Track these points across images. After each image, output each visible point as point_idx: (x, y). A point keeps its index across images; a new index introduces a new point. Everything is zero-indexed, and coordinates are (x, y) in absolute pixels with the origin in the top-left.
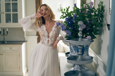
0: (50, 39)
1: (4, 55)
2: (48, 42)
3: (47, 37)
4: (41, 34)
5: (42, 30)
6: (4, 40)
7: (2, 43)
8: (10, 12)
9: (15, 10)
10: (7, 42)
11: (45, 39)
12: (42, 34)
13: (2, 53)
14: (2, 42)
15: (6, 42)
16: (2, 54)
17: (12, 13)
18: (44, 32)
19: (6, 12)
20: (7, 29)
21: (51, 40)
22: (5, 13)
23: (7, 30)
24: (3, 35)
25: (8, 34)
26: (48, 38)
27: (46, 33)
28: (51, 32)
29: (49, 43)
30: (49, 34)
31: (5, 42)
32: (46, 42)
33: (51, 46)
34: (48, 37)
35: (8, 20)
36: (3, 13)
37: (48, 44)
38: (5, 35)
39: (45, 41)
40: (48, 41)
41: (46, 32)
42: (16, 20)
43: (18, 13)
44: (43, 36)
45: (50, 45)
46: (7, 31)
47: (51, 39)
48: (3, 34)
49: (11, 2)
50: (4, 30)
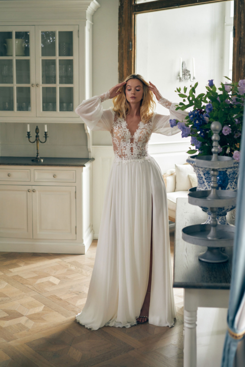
0: (134, 146)
1: (37, 192)
2: (132, 151)
3: (130, 141)
4: (118, 135)
5: (119, 128)
6: (38, 154)
7: (30, 162)
8: (55, 83)
9: (68, 77)
10: (45, 159)
11: (125, 145)
12: (120, 135)
13: (34, 187)
14: (33, 161)
15: (42, 160)
16: (34, 191)
17: (58, 86)
18: (123, 131)
19: (43, 83)
20: (46, 126)
21: (137, 147)
22: (41, 86)
23: (46, 131)
24: (34, 142)
25: (47, 138)
26: (131, 142)
27: (127, 133)
29: (133, 153)
31: (40, 161)
32: (128, 152)
33: (139, 158)
35: (48, 104)
36: (37, 85)
37: (132, 154)
38: (39, 143)
39: (125, 151)
40: (132, 149)
41: (127, 130)
42: (68, 103)
43: (75, 86)
46: (45, 132)
47: (137, 145)
48: (36, 140)
49: (57, 58)
50: (37, 130)
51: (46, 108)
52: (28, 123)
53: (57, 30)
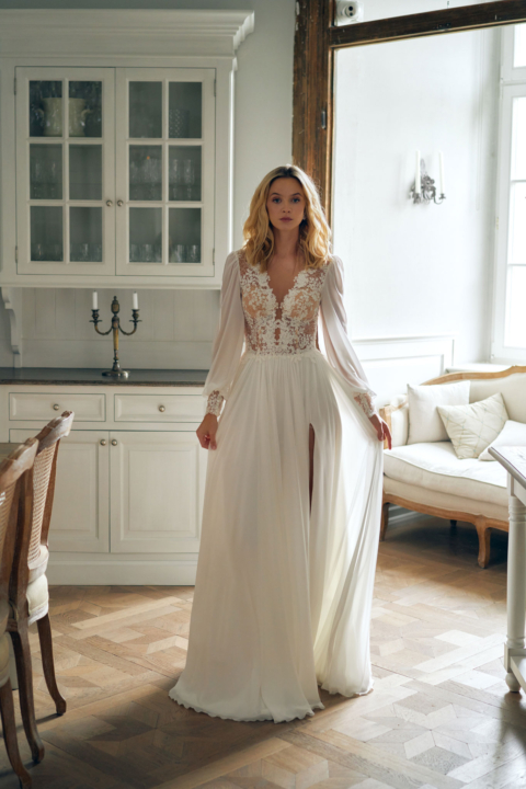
0: (283, 325)
1: (121, 446)
2: (277, 337)
3: (275, 315)
4: (250, 303)
5: (253, 287)
6: (115, 359)
7: (100, 378)
8: (159, 198)
9: (189, 187)
10: (131, 371)
11: (265, 324)
12: (255, 303)
13: (114, 435)
14: (104, 375)
15: (126, 374)
16: (113, 443)
17: (166, 205)
18: (259, 294)
19: (131, 199)
20: (135, 296)
21: (288, 329)
22: (128, 205)
23: (136, 307)
24: (107, 333)
25: (138, 324)
26: (276, 318)
27: (269, 297)
28: (292, 293)
29: (279, 341)
30: (280, 300)
31: (122, 375)
32: (268, 338)
33: (291, 351)
34: (279, 312)
35: (145, 247)
36: (119, 202)
37: (277, 344)
38: (120, 336)
39: (263, 336)
40: (277, 332)
41: (269, 291)
43: (206, 205)
44: (255, 312)
45: (285, 347)
46: (134, 311)
47: (288, 324)
48: (113, 327)
49: (166, 142)
50: (115, 306)
51: (137, 256)
52: (95, 290)
53: (166, 78)
